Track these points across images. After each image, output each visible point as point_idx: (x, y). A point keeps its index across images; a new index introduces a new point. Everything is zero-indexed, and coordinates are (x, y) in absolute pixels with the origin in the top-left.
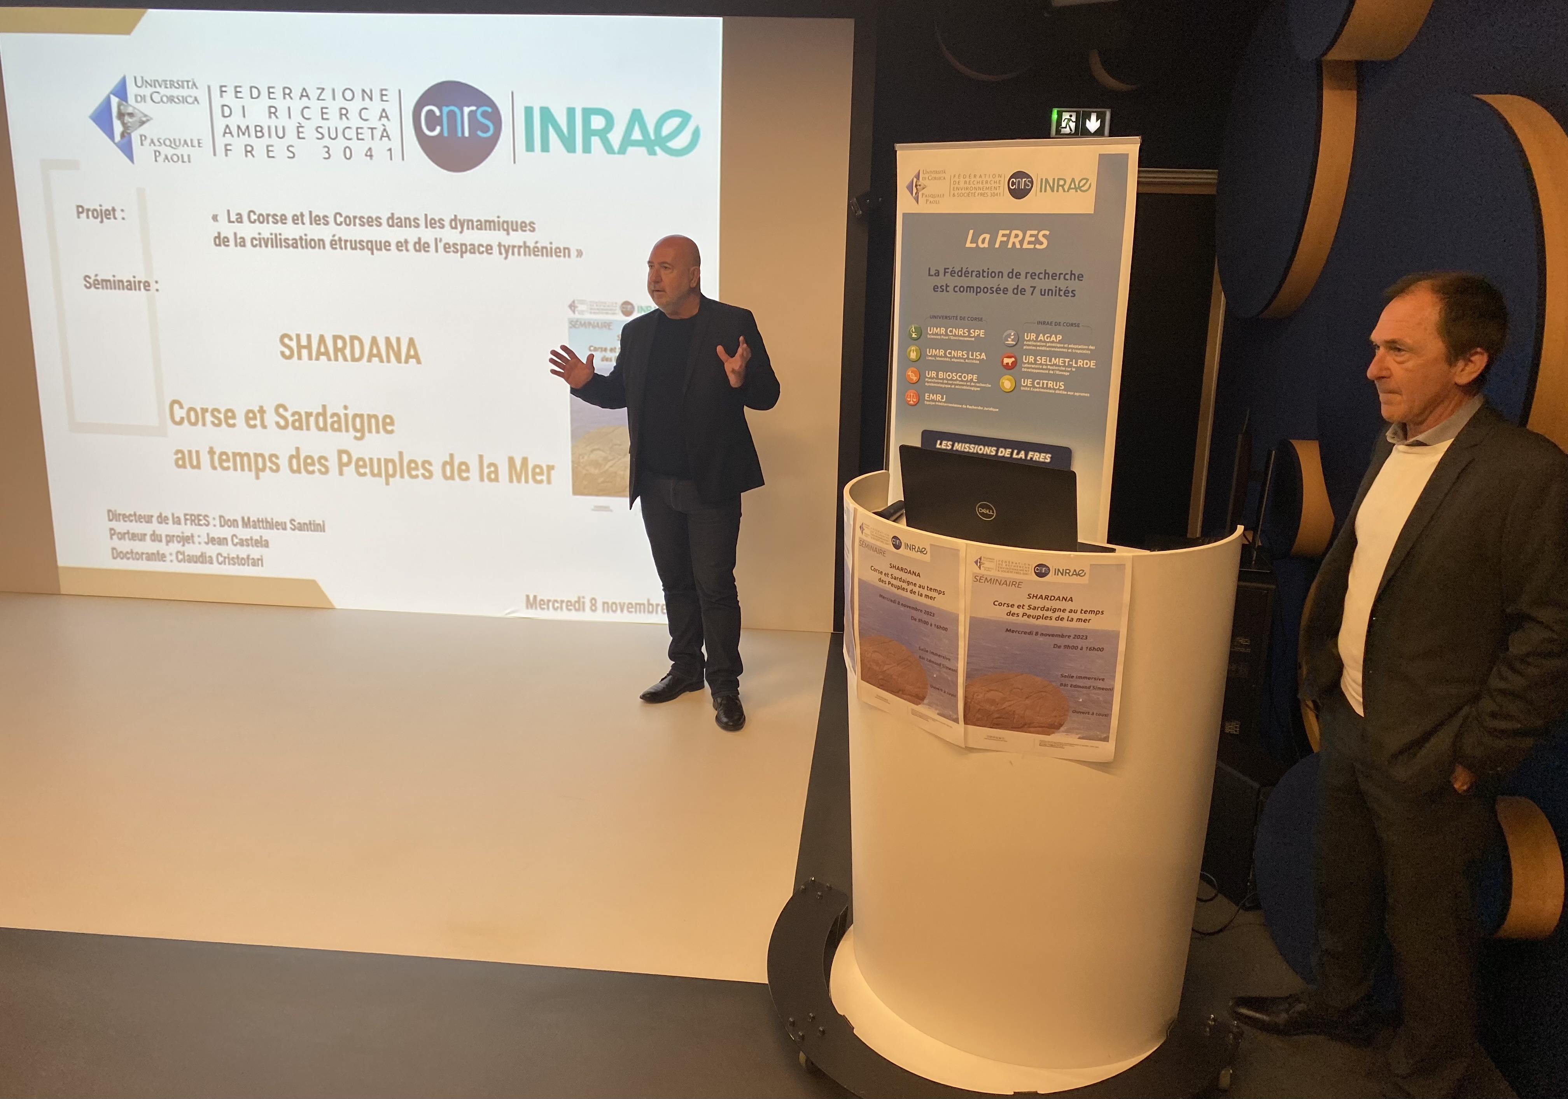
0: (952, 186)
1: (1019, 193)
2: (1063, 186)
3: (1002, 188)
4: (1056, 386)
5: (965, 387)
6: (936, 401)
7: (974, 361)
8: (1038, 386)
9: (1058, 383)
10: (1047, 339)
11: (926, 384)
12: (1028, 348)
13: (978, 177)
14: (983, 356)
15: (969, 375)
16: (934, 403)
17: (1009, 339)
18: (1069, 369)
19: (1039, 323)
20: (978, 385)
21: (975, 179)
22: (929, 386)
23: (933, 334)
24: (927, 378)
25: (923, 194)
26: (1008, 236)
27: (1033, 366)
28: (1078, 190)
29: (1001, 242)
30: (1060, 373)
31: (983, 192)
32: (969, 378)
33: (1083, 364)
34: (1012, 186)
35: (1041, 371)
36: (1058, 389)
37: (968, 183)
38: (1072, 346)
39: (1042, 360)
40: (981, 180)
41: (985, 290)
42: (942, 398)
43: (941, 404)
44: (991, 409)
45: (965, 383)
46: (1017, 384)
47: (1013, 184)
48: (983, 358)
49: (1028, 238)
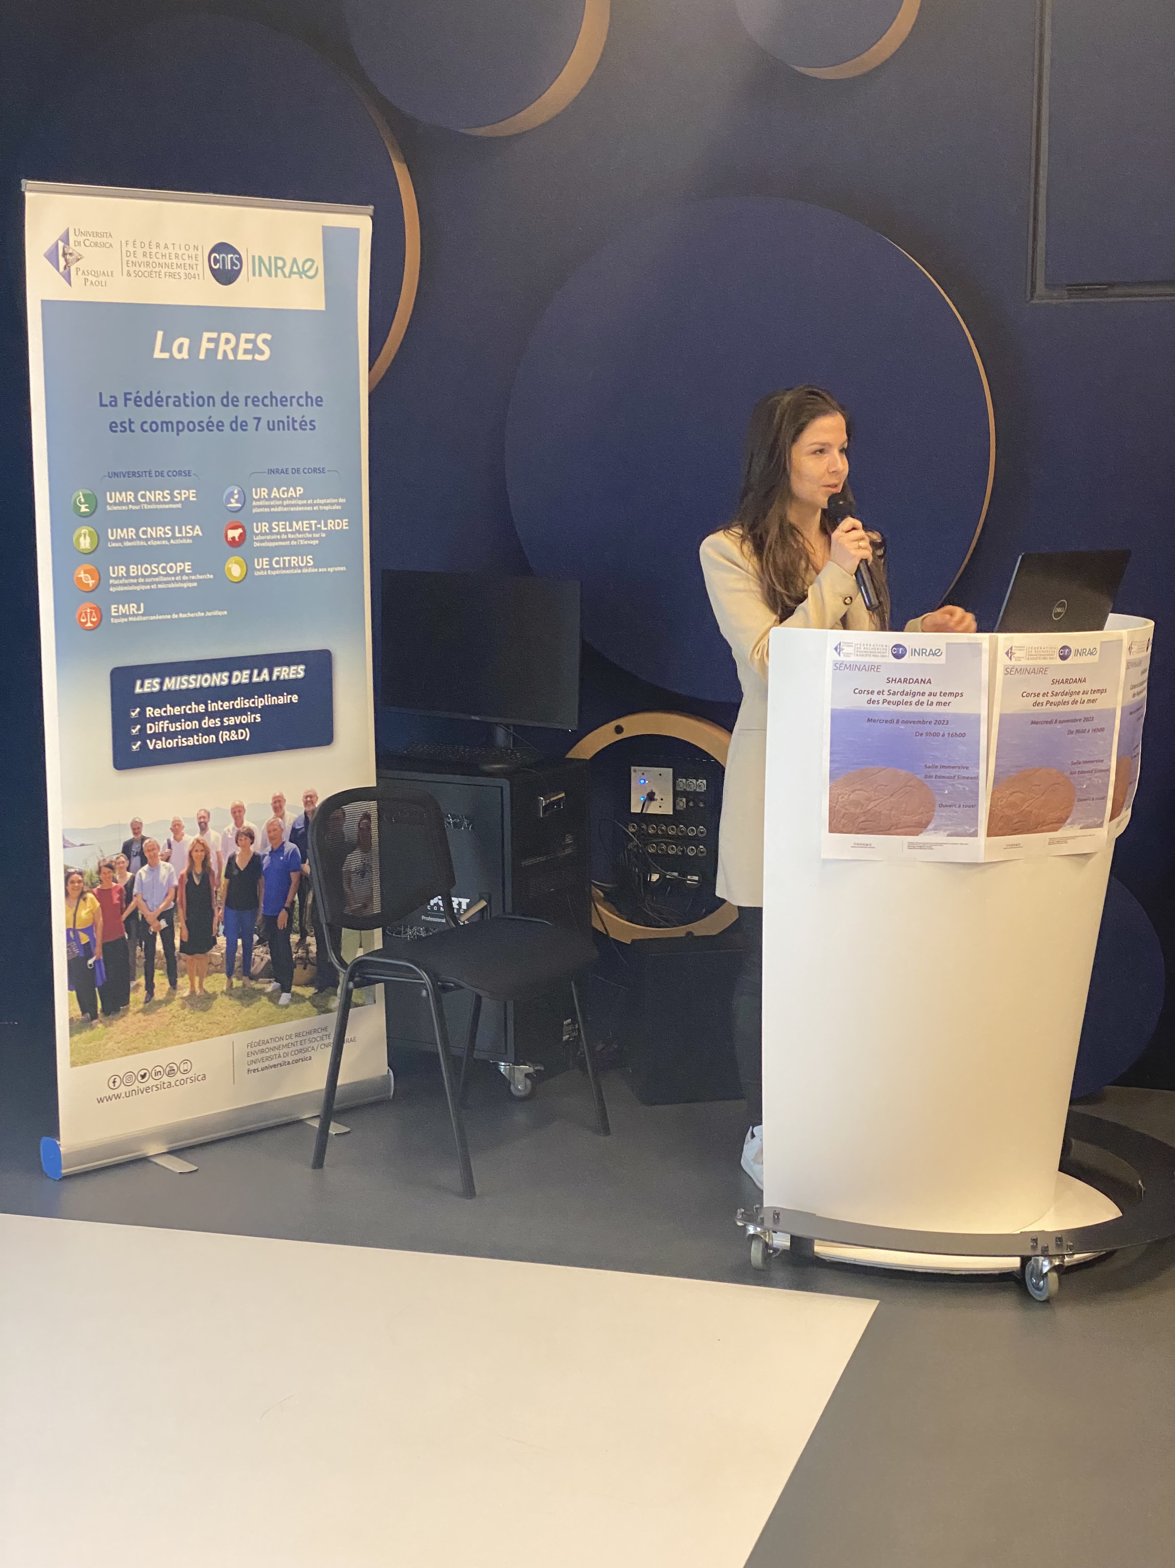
0: (125, 259)
1: (226, 276)
2: (282, 268)
3: (200, 267)
4: (302, 562)
5: (172, 585)
6: (130, 615)
7: (184, 541)
8: (278, 566)
9: (305, 557)
10: (284, 494)
11: (111, 589)
12: (259, 510)
13: (162, 246)
14: (198, 531)
15: (178, 564)
16: (126, 620)
17: (232, 501)
18: (317, 535)
19: (271, 471)
20: (193, 577)
21: (158, 250)
22: (117, 592)
23: (115, 504)
24: (112, 578)
25: (78, 269)
26: (216, 341)
27: (268, 537)
28: (303, 276)
29: (207, 350)
30: (306, 542)
31: (172, 271)
32: (179, 569)
33: (334, 526)
34: (215, 265)
35: (280, 543)
36: (306, 567)
37: (148, 255)
38: (318, 501)
39: (279, 526)
40: (166, 251)
41: (191, 427)
42: (138, 609)
43: (139, 619)
44: (216, 613)
45: (173, 578)
46: (249, 569)
47: (216, 261)
48: (198, 535)
49: (243, 346)
